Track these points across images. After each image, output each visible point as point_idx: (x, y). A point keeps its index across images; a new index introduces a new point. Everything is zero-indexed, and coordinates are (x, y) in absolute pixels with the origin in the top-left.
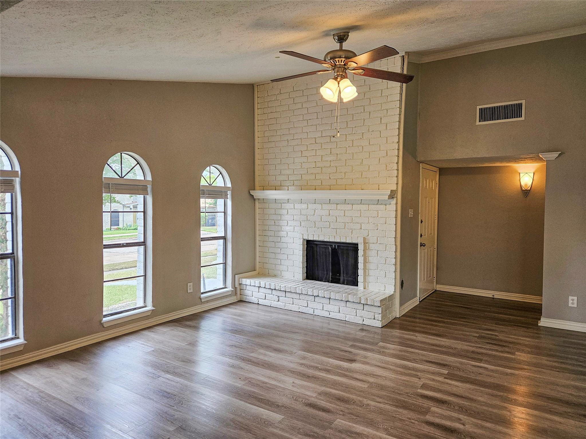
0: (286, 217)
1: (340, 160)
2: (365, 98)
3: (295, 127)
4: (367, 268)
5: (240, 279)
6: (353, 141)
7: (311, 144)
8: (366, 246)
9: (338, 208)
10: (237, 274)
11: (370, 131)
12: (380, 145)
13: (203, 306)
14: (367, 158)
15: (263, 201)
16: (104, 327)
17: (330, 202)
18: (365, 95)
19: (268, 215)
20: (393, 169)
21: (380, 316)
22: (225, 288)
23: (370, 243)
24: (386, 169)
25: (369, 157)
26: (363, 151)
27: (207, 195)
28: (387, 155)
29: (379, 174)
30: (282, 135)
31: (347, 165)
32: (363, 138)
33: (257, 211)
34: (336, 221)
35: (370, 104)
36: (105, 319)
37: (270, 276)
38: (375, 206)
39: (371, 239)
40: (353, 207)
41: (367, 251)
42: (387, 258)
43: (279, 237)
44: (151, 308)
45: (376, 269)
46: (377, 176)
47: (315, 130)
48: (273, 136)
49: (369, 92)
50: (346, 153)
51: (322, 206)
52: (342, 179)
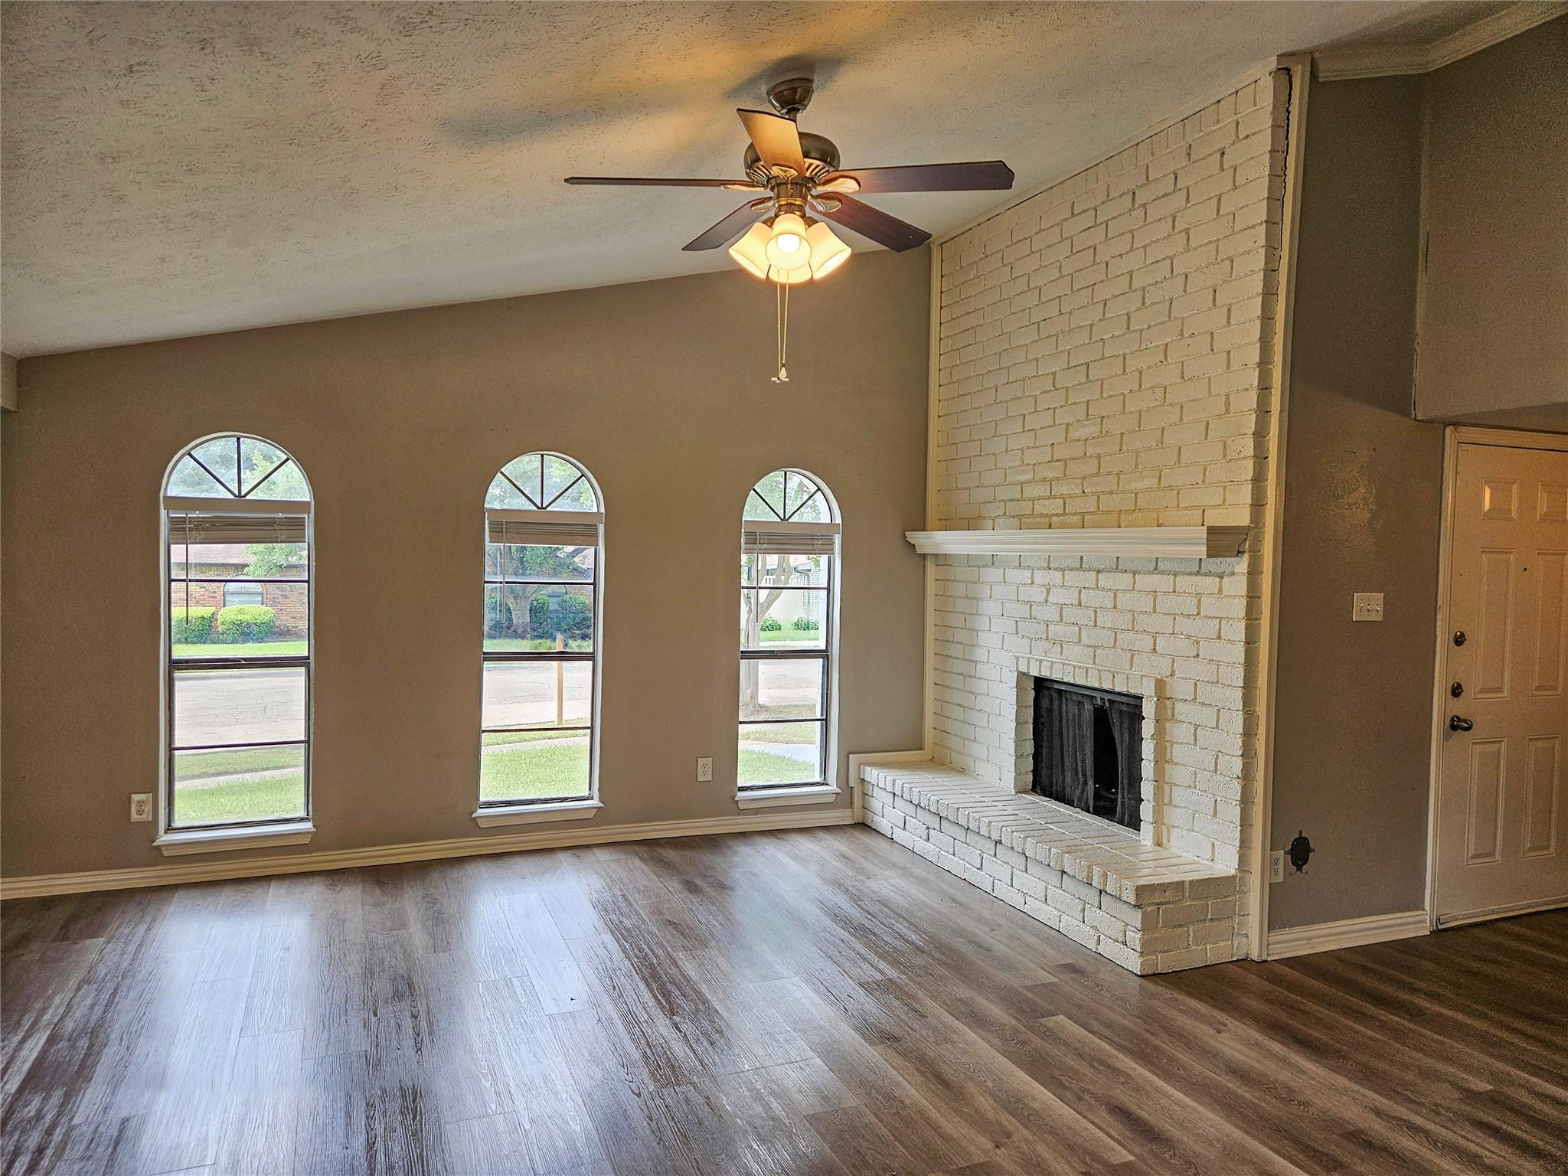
0: (989, 607)
1: (1108, 434)
2: (1176, 231)
3: (1012, 348)
4: (1167, 780)
5: (862, 766)
6: (1140, 372)
7: (1044, 392)
8: (1165, 707)
9: (1101, 584)
10: (853, 753)
11: (1186, 335)
12: (1209, 378)
13: (742, 819)
14: (1175, 424)
15: (943, 560)
16: (479, 827)
17: (1081, 566)
18: (1174, 221)
19: (952, 599)
20: (1241, 456)
21: (1139, 936)
22: (823, 784)
23: (1177, 700)
24: (1225, 456)
25: (1181, 420)
26: (1165, 402)
27: (765, 546)
28: (1228, 411)
29: (1205, 475)
30: (986, 373)
31: (1124, 449)
32: (1166, 359)
33: (931, 587)
34: (1096, 622)
35: (1188, 248)
36: (481, 812)
37: (953, 769)
38: (1193, 578)
39: (1180, 689)
40: (1135, 583)
41: (1168, 725)
42: (1220, 755)
43: (973, 661)
44: (596, 802)
45: (1190, 787)
46: (1200, 482)
47: (1054, 351)
48: (968, 378)
49: (1186, 208)
50: (1123, 412)
51: (1063, 575)
52: (1112, 493)
